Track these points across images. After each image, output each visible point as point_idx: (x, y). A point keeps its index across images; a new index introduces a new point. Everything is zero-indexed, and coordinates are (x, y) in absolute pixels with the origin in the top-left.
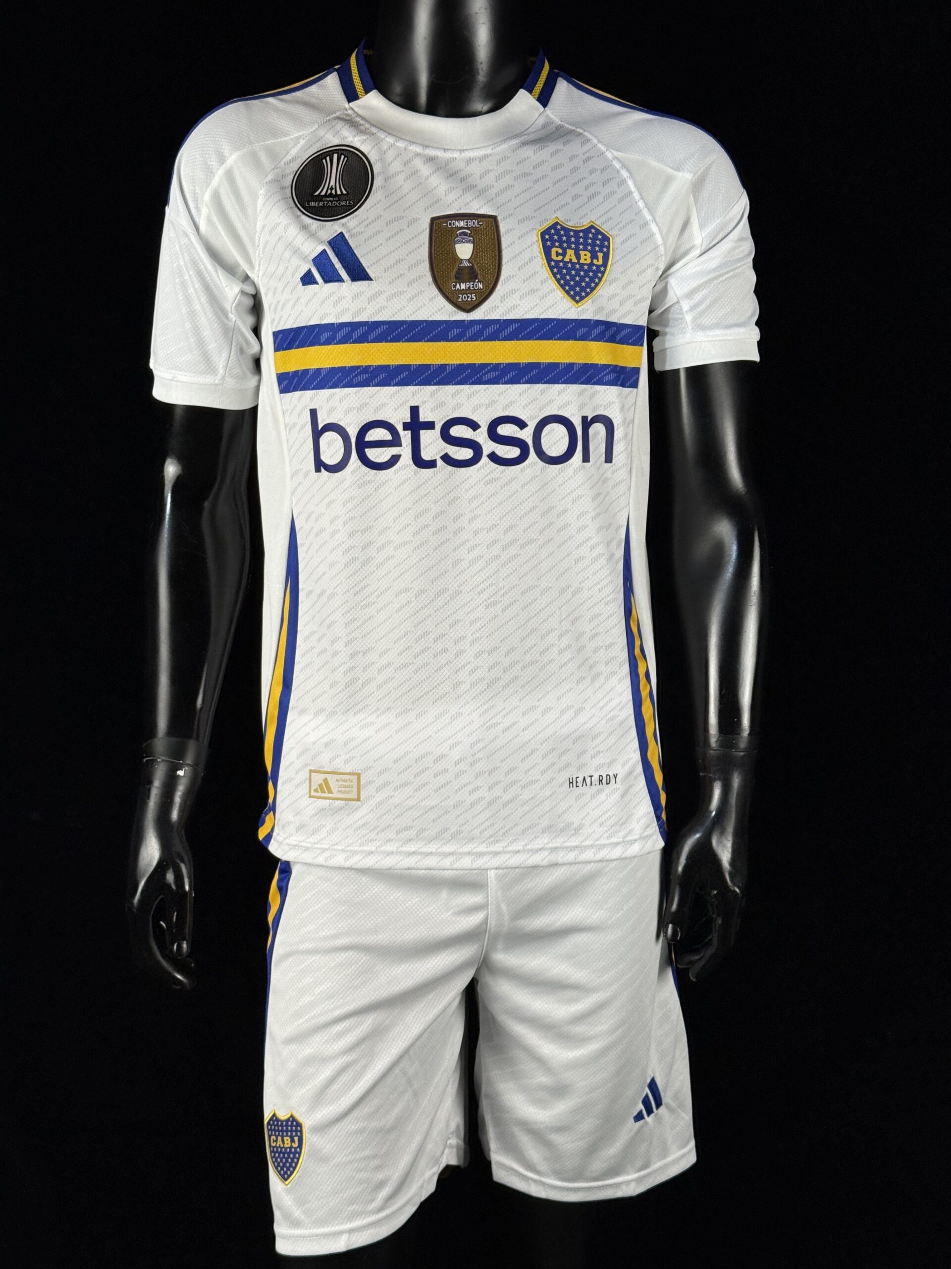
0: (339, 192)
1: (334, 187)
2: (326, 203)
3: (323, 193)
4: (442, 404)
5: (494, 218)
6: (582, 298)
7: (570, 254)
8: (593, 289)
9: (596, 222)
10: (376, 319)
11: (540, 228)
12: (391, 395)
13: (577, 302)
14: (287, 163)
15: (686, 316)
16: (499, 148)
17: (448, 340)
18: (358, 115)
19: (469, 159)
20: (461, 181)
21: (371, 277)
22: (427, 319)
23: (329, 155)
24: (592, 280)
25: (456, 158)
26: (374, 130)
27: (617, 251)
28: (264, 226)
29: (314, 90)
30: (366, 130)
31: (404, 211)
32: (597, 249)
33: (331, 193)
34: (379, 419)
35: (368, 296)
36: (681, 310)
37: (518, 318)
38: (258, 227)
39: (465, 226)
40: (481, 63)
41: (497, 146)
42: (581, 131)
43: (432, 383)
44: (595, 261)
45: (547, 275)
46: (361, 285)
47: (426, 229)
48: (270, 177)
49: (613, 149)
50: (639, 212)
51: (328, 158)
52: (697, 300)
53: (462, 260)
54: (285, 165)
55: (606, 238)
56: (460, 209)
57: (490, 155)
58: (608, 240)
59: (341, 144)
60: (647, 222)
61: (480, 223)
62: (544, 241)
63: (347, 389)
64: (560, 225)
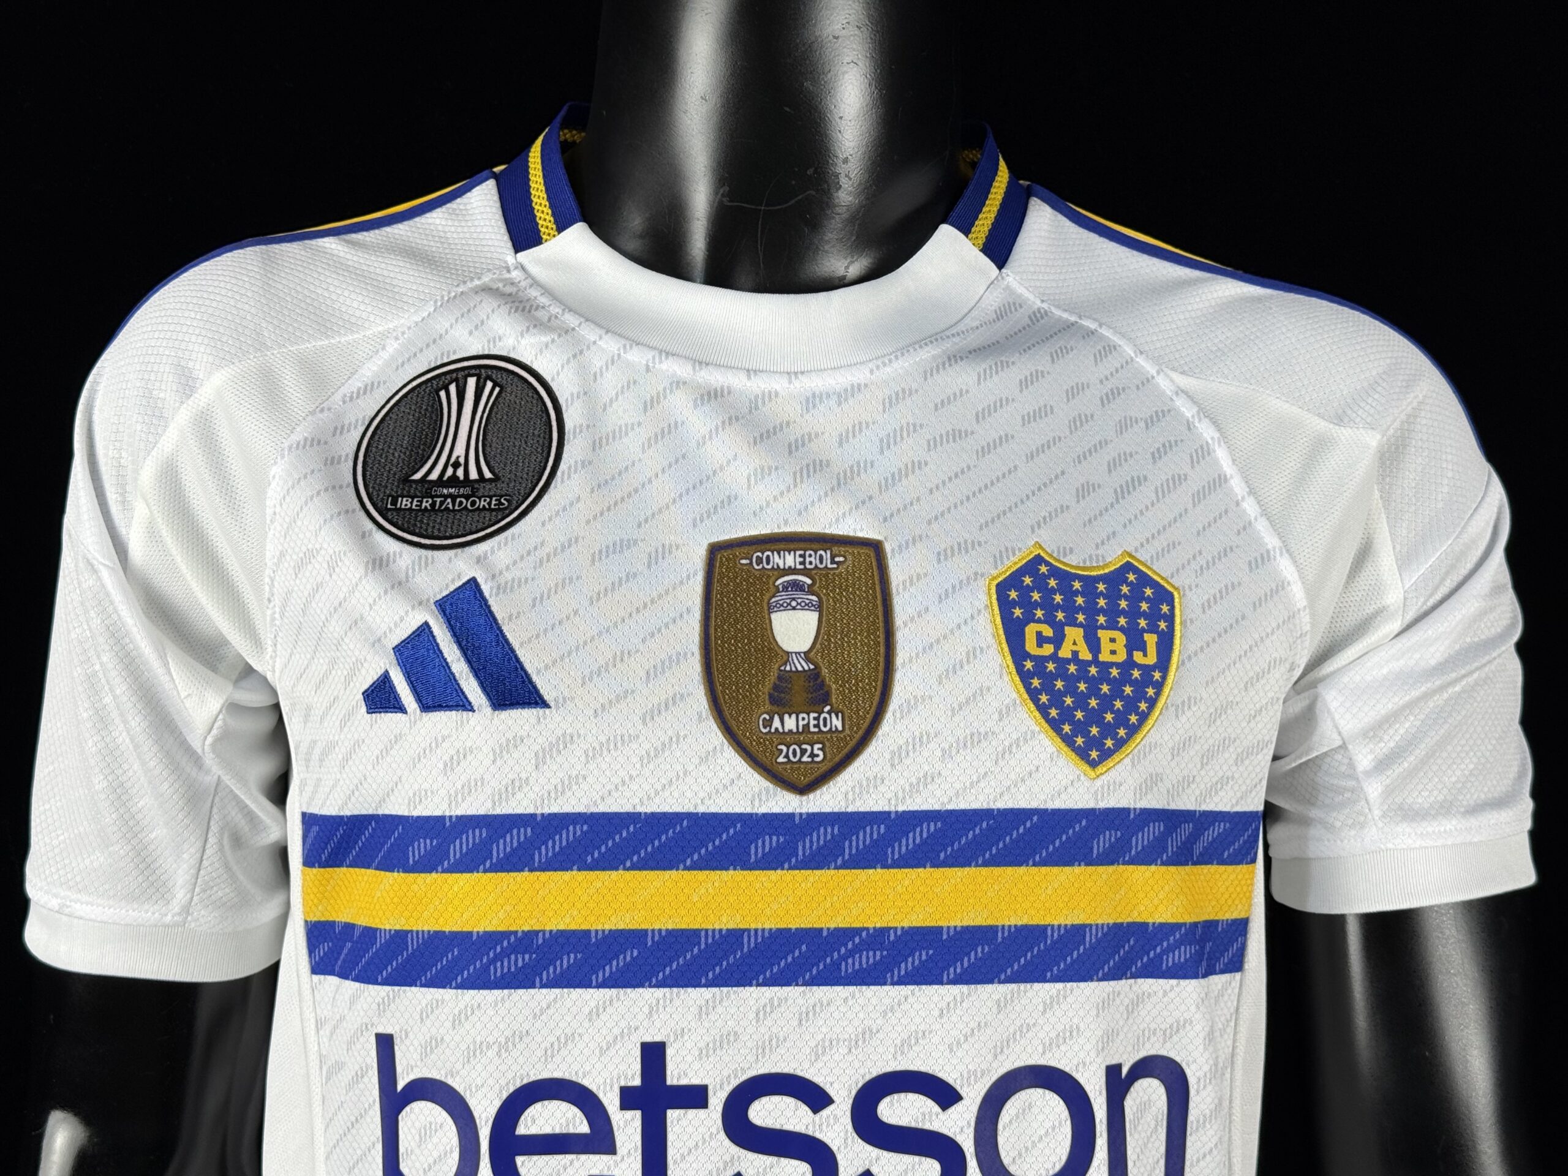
0: (474, 475)
1: (462, 460)
2: (438, 500)
3: (434, 476)
4: (729, 1038)
5: (876, 547)
6: (1106, 755)
7: (1074, 639)
8: (1133, 730)
9: (1138, 556)
10: (555, 809)
11: (995, 572)
12: (590, 1013)
13: (1093, 764)
14: (351, 398)
15: (1365, 785)
16: (888, 369)
17: (747, 866)
18: (535, 283)
19: (809, 394)
20: (790, 452)
21: (546, 697)
22: (692, 810)
23: (456, 380)
24: (1131, 705)
25: (777, 394)
26: (571, 320)
27: (1192, 628)
28: (282, 554)
29: (438, 221)
30: (549, 320)
31: (639, 526)
32: (1143, 623)
33: (454, 476)
34: (557, 1075)
35: (537, 747)
36: (1351, 765)
37: (937, 807)
38: (268, 555)
39: (799, 567)
40: (846, 161)
41: (885, 365)
42: (1092, 325)
43: (703, 981)
44: (1138, 656)
45: (1014, 695)
46: (520, 718)
47: (695, 574)
48: (300, 433)
49: (1173, 369)
50: (1244, 528)
51: (453, 388)
52: (1392, 744)
53: (788, 653)
54: (344, 402)
55: (1164, 596)
56: (786, 522)
57: (866, 385)
58: (1169, 599)
59: (486, 352)
60: (1268, 552)
61: (837, 559)
62: (1005, 605)
63: (472, 992)
64: (1047, 564)
